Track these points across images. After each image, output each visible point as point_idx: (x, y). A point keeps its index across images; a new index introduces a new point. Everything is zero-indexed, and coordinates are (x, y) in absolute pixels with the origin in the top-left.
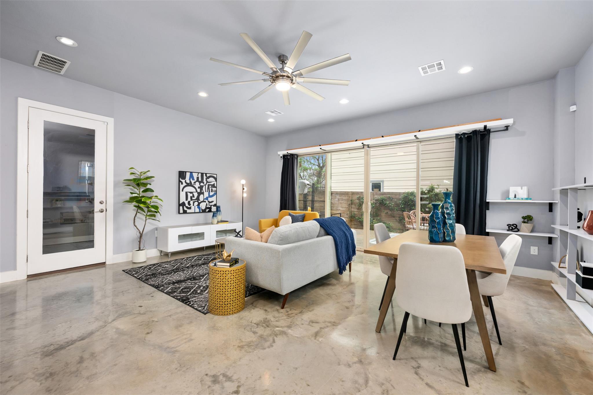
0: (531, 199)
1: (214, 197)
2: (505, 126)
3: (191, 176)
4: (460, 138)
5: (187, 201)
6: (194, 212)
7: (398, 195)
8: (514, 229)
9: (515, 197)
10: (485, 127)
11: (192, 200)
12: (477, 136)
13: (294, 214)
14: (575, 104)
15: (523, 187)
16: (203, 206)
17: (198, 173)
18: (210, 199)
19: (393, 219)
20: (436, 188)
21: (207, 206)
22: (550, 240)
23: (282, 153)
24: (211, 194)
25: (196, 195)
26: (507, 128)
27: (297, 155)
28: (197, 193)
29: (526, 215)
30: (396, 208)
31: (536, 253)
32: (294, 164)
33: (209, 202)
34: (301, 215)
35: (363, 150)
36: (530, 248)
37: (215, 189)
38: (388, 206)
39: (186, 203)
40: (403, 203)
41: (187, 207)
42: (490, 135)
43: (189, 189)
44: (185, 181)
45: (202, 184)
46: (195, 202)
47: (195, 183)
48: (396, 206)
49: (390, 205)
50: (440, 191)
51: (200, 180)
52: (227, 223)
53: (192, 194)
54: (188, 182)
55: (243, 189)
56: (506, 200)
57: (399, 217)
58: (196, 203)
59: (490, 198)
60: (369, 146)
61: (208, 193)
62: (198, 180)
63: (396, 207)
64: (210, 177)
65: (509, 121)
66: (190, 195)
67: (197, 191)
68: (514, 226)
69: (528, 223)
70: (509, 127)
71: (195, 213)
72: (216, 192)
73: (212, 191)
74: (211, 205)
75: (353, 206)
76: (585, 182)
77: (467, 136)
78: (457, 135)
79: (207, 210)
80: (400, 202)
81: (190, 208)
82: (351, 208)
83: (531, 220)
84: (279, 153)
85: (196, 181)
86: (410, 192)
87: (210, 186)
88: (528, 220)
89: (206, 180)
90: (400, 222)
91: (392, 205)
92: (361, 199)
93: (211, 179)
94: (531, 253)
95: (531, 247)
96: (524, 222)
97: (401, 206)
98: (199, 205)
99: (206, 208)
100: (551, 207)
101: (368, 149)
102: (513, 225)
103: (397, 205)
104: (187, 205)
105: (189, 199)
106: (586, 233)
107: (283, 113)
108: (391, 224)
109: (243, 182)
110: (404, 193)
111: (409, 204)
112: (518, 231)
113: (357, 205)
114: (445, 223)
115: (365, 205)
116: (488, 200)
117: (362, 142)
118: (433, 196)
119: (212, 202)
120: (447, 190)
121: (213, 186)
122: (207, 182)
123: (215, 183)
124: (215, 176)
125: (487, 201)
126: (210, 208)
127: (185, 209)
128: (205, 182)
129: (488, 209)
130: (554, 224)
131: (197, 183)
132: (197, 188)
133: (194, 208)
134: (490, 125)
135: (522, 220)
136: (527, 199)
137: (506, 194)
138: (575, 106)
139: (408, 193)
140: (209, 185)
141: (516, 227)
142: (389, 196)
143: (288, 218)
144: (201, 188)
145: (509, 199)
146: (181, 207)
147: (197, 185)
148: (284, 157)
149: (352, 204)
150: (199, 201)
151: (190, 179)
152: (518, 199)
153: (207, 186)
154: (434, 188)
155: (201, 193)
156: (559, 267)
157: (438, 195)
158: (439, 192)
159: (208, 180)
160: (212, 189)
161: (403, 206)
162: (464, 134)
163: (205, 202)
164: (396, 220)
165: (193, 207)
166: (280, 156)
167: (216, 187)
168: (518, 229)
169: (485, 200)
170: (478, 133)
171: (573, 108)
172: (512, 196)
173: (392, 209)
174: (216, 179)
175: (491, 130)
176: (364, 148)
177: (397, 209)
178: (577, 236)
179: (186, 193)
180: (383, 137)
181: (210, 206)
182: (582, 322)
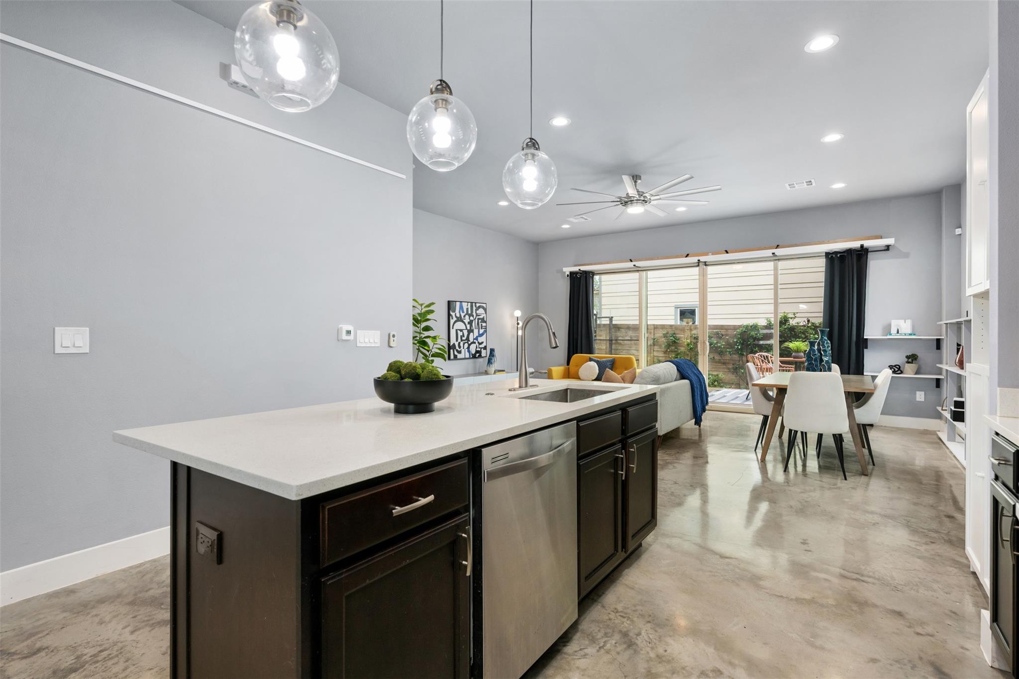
0: (914, 335)
1: (483, 336)
2: (886, 246)
3: (461, 307)
4: (831, 257)
5: (458, 343)
6: (464, 357)
7: (731, 329)
8: (897, 371)
9: (898, 332)
10: (862, 246)
11: (462, 340)
12: (852, 256)
13: (599, 360)
14: (960, 227)
15: (907, 321)
16: (473, 348)
17: (468, 302)
18: (480, 340)
19: (723, 368)
20: (791, 318)
21: (477, 349)
22: (938, 383)
23: (567, 270)
24: (482, 331)
25: (466, 333)
26: (888, 248)
27: (592, 273)
28: (466, 331)
29: (910, 354)
30: (728, 350)
31: (923, 400)
32: (589, 287)
33: (478, 342)
34: (609, 361)
35: (697, 268)
36: (915, 394)
37: (484, 324)
38: (715, 347)
39: (457, 344)
40: (740, 341)
41: (457, 350)
42: (868, 256)
43: (459, 325)
44: (455, 314)
45: (472, 318)
46: (465, 343)
47: (464, 316)
48: (728, 346)
49: (719, 345)
50: (798, 323)
51: (470, 312)
52: (503, 372)
53: (462, 333)
54: (458, 315)
55: (518, 324)
56: (886, 336)
57: (733, 364)
58: (466, 345)
59: (868, 334)
60: (707, 264)
61: (477, 330)
62: (467, 313)
63: (728, 348)
64: (479, 307)
65: (890, 241)
66: (460, 334)
67: (466, 329)
68: (897, 368)
69: (912, 363)
70: (890, 247)
71: (465, 359)
72: (486, 328)
73: (482, 328)
74: (481, 348)
75: (656, 348)
76: (967, 316)
77: (840, 256)
78: (827, 254)
79: (477, 355)
80: (735, 340)
81: (460, 352)
82: (652, 351)
83: (916, 359)
84: (565, 269)
85: (466, 314)
86: (751, 325)
87: (480, 321)
88: (912, 360)
89: (476, 313)
90: (734, 372)
91: (722, 345)
92: (671, 337)
93: (481, 311)
94: (917, 400)
95: (917, 392)
96: (908, 362)
97: (736, 347)
98: (468, 348)
99: (477, 352)
100: (938, 343)
101: (705, 267)
102: (895, 366)
103: (730, 345)
104: (457, 348)
105: (459, 340)
106: (958, 368)
107: (590, 219)
108: (721, 376)
109: (518, 313)
110: (740, 326)
111: (749, 343)
112: (902, 373)
113: (663, 346)
114: (822, 360)
115: (701, 345)
116: (867, 336)
117: (697, 258)
118: (786, 330)
119: (482, 343)
120: (808, 321)
121: (483, 320)
122: (477, 315)
123: (485, 315)
124: (484, 305)
125: (865, 337)
126: (480, 352)
127: (456, 353)
128: (474, 314)
129: (867, 348)
130: (941, 363)
131: (467, 317)
132: (467, 323)
133: (464, 354)
134: (867, 244)
135: (906, 360)
136: (910, 335)
137: (887, 329)
138: (961, 229)
139: (747, 327)
140: (478, 319)
141: (899, 369)
142: (716, 332)
143: (592, 364)
144: (470, 323)
145: (891, 334)
146: (452, 351)
147: (467, 320)
148: (572, 275)
149: (654, 345)
150: (469, 343)
151: (460, 312)
152: (901, 335)
153: (476, 320)
154: (789, 318)
155: (470, 331)
156: (942, 410)
157: (795, 329)
158: (796, 324)
159: (478, 312)
160: (481, 325)
161: (739, 347)
162: (836, 253)
163: (475, 343)
164: (728, 369)
165: (463, 351)
166: (566, 274)
167: (486, 322)
168: (901, 371)
169: (862, 337)
170: (854, 253)
171: (958, 231)
172: (894, 331)
173: (722, 352)
174: (485, 310)
175: (869, 250)
176: (698, 266)
177: (730, 352)
178: (961, 375)
179: (457, 330)
180: (727, 252)
181: (479, 349)
182: (954, 456)
